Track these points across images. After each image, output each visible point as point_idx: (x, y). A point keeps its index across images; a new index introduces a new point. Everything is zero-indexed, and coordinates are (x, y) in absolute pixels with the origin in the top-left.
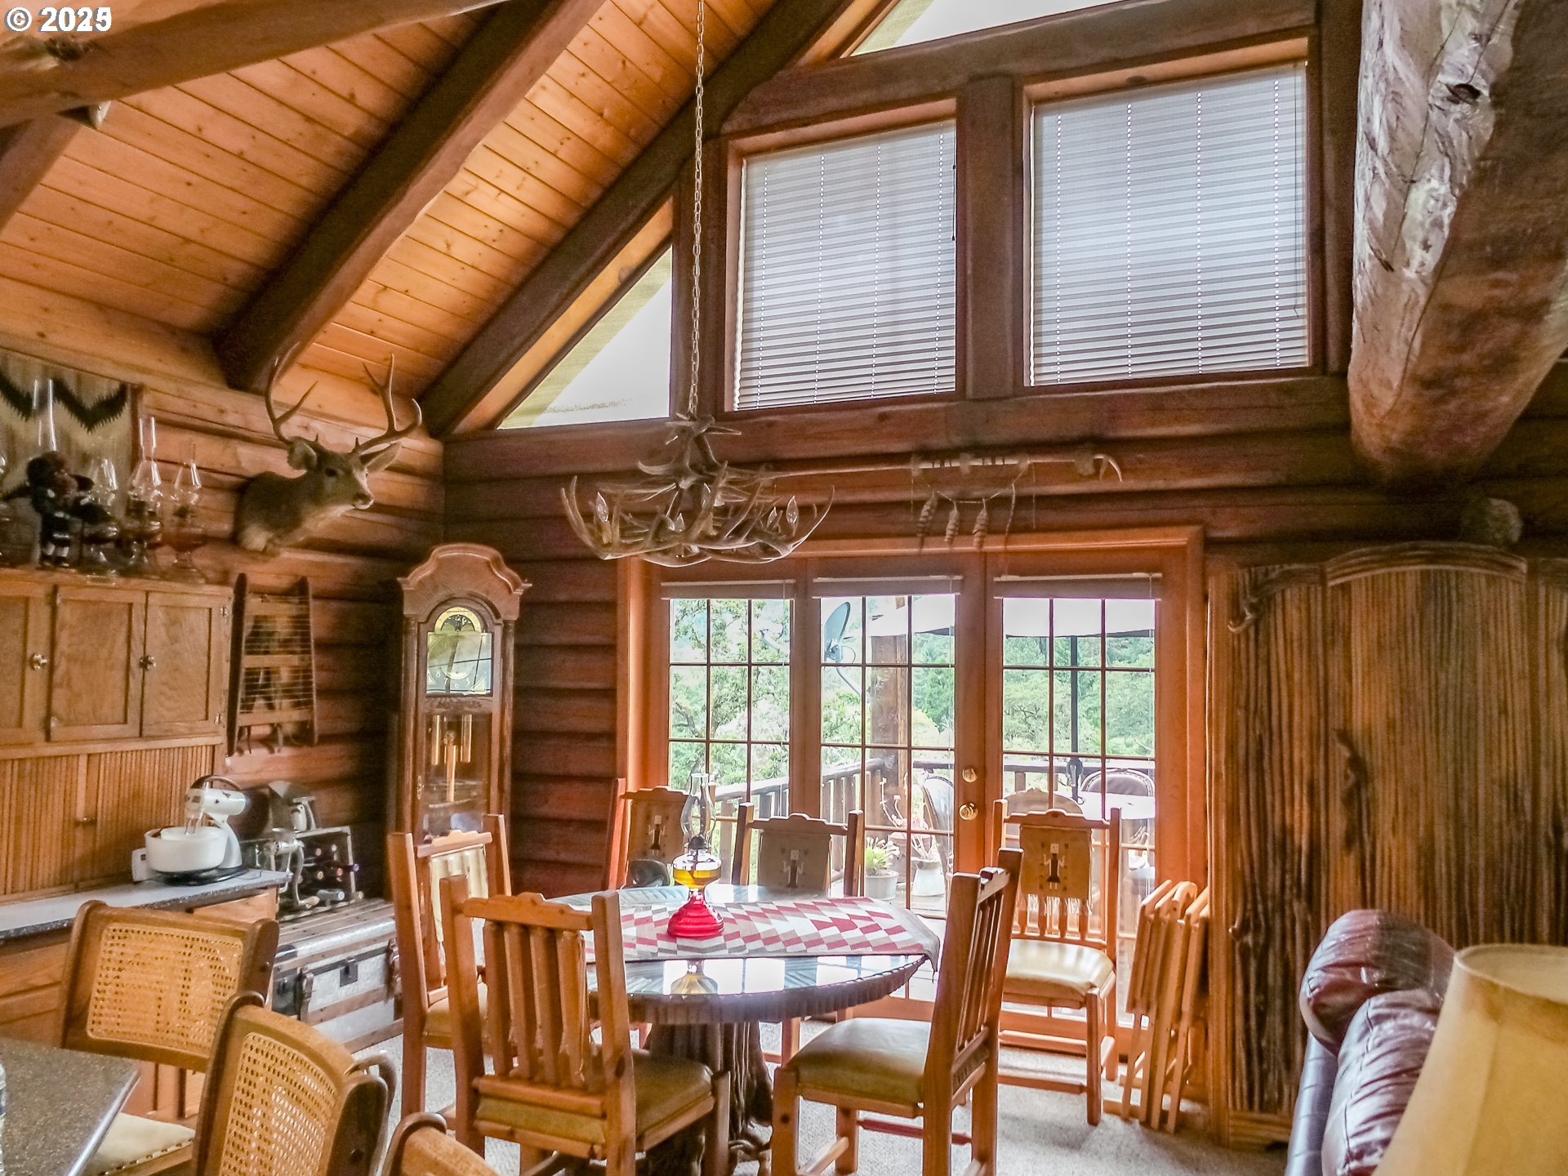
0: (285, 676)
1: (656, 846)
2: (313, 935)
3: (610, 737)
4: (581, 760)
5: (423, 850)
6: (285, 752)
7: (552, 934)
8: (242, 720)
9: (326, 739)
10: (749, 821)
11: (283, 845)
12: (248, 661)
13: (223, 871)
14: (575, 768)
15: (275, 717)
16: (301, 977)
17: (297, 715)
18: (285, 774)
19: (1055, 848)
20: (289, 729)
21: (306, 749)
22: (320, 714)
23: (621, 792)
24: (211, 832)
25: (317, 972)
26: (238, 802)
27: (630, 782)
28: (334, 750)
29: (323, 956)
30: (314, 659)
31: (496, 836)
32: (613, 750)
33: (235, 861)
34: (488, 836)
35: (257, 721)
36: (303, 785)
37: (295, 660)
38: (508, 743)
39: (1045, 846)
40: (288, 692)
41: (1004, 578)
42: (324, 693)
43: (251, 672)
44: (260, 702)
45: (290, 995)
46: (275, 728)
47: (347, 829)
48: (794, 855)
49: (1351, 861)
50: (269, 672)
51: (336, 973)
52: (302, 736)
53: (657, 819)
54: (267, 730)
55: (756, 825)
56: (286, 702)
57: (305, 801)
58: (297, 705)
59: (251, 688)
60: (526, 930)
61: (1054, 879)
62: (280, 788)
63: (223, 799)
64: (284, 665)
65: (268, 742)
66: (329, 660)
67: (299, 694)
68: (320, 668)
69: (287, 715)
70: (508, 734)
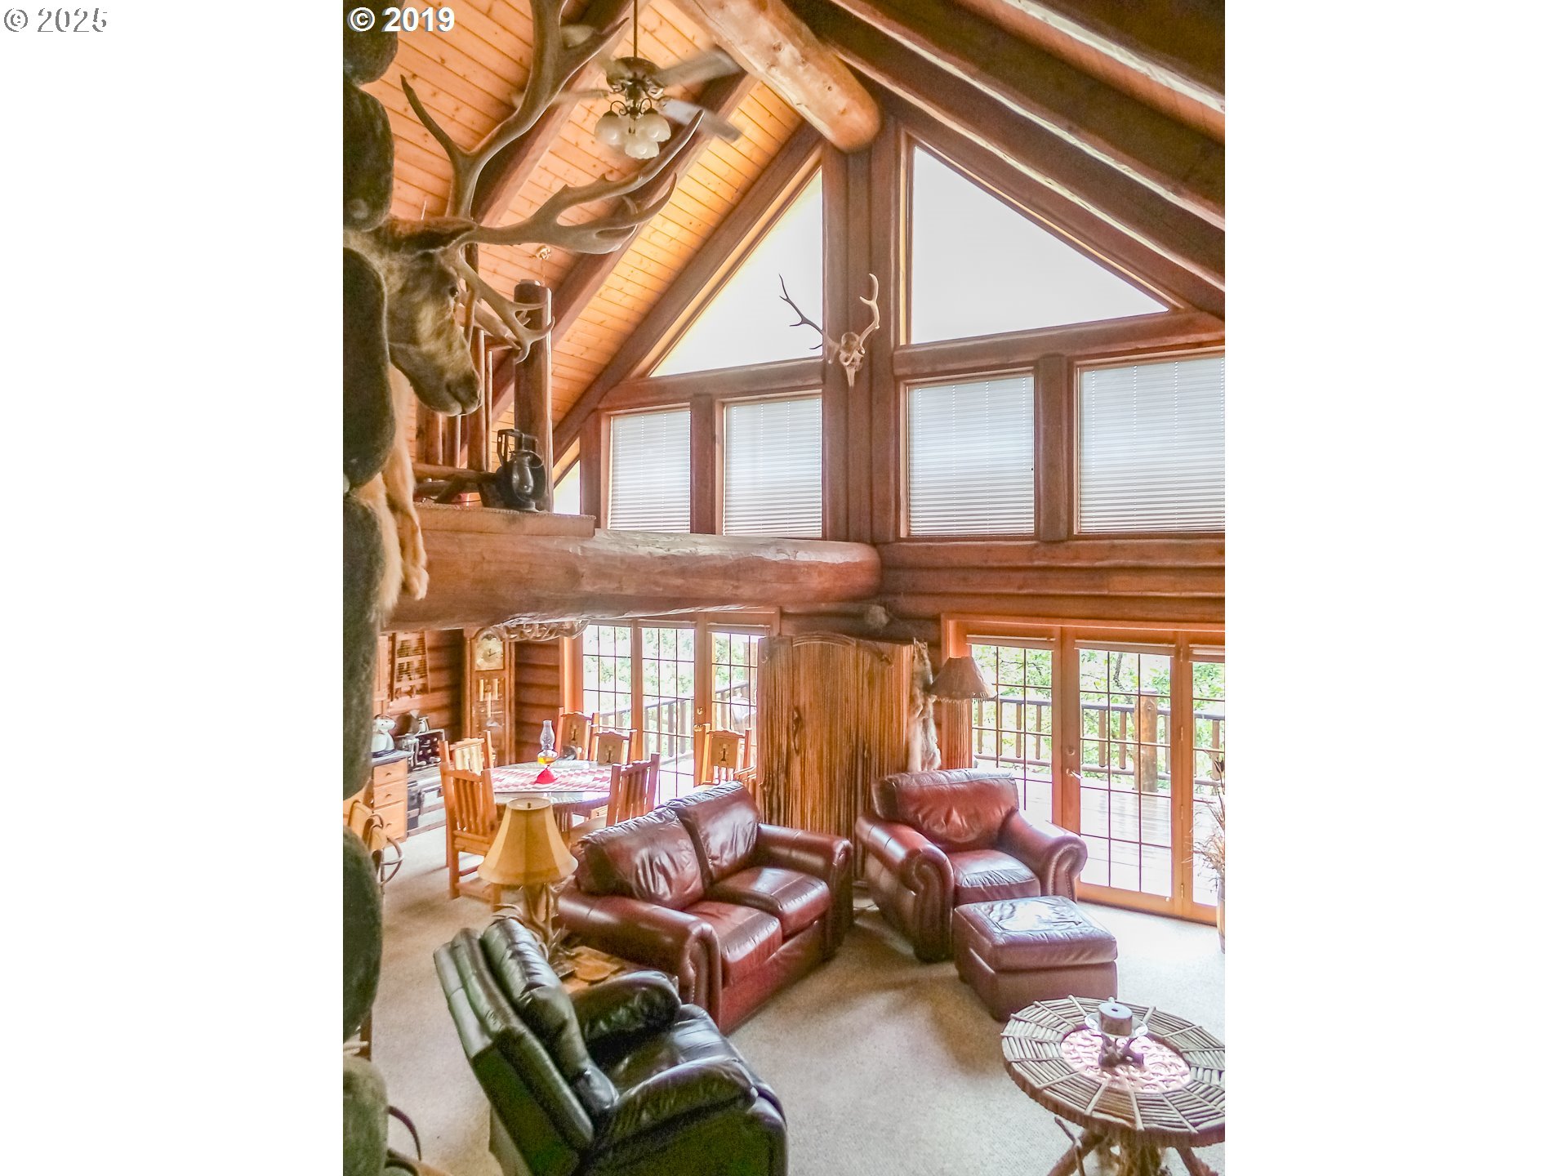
0: (416, 665)
1: (574, 739)
2: (425, 776)
3: (556, 688)
4: (546, 699)
5: (452, 747)
6: (417, 697)
7: (472, 783)
8: (397, 685)
9: (434, 690)
10: (594, 732)
11: (409, 741)
12: (398, 661)
13: (386, 752)
14: (545, 702)
15: (412, 683)
16: (420, 794)
17: (421, 681)
18: (418, 706)
19: (725, 746)
20: (419, 687)
21: (426, 695)
22: (432, 679)
23: (561, 713)
24: (381, 736)
25: (426, 792)
26: (391, 724)
27: (566, 709)
28: (438, 695)
29: (429, 785)
30: (428, 655)
31: (486, 740)
32: (559, 694)
33: (391, 747)
34: (483, 740)
35: (404, 685)
36: (424, 712)
37: (420, 657)
38: (513, 690)
39: (721, 745)
40: (418, 670)
41: (712, 624)
42: (432, 670)
43: (401, 665)
44: (405, 677)
45: (416, 801)
46: (412, 687)
47: (442, 730)
48: (610, 749)
49: (799, 758)
50: (408, 663)
51: (436, 792)
52: (424, 690)
53: (575, 727)
54: (409, 689)
55: (597, 734)
56: (417, 676)
57: (424, 719)
58: (421, 677)
59: (401, 672)
60: (465, 781)
61: (724, 760)
62: (414, 714)
63: (385, 723)
64: (415, 660)
65: (409, 693)
66: (435, 655)
67: (422, 671)
68: (431, 659)
69: (418, 682)
70: (513, 686)
